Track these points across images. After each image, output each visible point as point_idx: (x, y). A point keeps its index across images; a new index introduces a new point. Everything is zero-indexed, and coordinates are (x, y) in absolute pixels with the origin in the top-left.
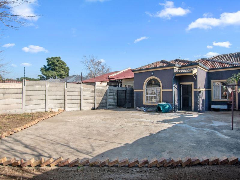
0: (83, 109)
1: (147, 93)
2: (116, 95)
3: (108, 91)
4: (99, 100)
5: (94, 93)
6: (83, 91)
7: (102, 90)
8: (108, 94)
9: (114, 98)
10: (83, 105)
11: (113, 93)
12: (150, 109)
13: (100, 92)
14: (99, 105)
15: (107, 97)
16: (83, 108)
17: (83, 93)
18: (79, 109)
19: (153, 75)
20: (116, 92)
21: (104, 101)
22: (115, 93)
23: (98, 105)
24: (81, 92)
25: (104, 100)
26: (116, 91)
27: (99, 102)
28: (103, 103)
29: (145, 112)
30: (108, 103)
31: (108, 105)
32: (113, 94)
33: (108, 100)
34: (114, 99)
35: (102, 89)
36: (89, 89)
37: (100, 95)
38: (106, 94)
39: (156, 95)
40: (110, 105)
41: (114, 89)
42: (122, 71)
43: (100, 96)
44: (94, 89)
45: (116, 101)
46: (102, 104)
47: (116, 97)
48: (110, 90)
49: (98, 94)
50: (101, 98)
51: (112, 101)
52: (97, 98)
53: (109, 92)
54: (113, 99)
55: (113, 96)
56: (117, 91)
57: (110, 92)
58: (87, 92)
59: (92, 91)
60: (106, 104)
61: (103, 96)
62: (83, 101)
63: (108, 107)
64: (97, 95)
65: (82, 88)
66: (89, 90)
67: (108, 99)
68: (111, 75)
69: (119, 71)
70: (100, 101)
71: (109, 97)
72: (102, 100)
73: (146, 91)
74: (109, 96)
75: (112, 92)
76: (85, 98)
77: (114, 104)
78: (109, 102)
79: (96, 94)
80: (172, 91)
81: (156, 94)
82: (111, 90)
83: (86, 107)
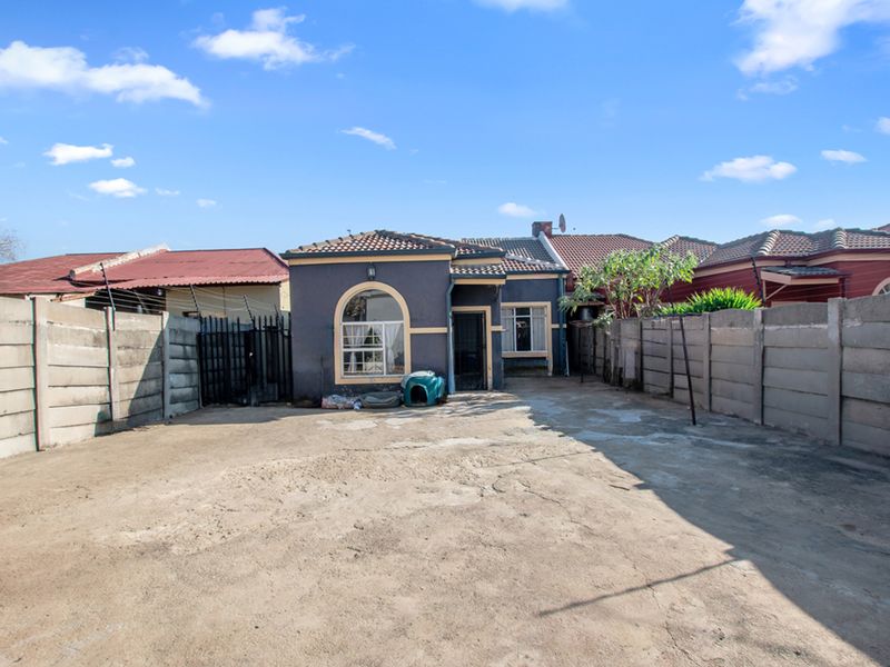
0: (52, 441)
1: (346, 341)
2: (196, 357)
3: (167, 337)
4: (128, 383)
5: (105, 349)
6: (50, 338)
7: (142, 331)
8: (169, 350)
9: (188, 366)
10: (49, 417)
11: (184, 345)
12: (370, 398)
13: (131, 343)
14: (131, 405)
15: (163, 364)
16: (50, 435)
17: (50, 352)
18: (27, 443)
19: (373, 279)
20: (195, 342)
21: (153, 385)
22: (192, 346)
23: (127, 405)
24: (34, 346)
25: (149, 379)
26: (195, 336)
27: (129, 393)
28: (145, 396)
29: (357, 410)
30: (169, 393)
31: (167, 399)
32: (185, 351)
33: (167, 380)
34: (188, 372)
35: (140, 328)
36: (78, 328)
37: (131, 358)
38: (158, 354)
39: (383, 349)
40: (174, 401)
41: (186, 329)
42: (133, 256)
43: (131, 364)
44: (103, 331)
45: (196, 378)
46: (141, 401)
47: (193, 363)
48: (173, 331)
49: (122, 352)
50: (139, 372)
51: (180, 383)
52: (119, 374)
53: (171, 343)
54: (185, 373)
55: (186, 358)
56: (199, 336)
57: (175, 344)
58: (70, 347)
59: (97, 341)
60: (158, 397)
61: (146, 362)
62: (48, 396)
63: (170, 410)
64: (119, 358)
65: (42, 321)
66: (80, 332)
67: (167, 373)
68: (86, 269)
69: (121, 254)
70: (135, 387)
71: (171, 364)
72: (143, 380)
73: (345, 334)
74: (172, 361)
75: (180, 340)
76: (63, 375)
77: (187, 395)
78: (172, 388)
79: (116, 353)
80: (446, 334)
81: (384, 345)
82: (176, 332)
83: (69, 425)
